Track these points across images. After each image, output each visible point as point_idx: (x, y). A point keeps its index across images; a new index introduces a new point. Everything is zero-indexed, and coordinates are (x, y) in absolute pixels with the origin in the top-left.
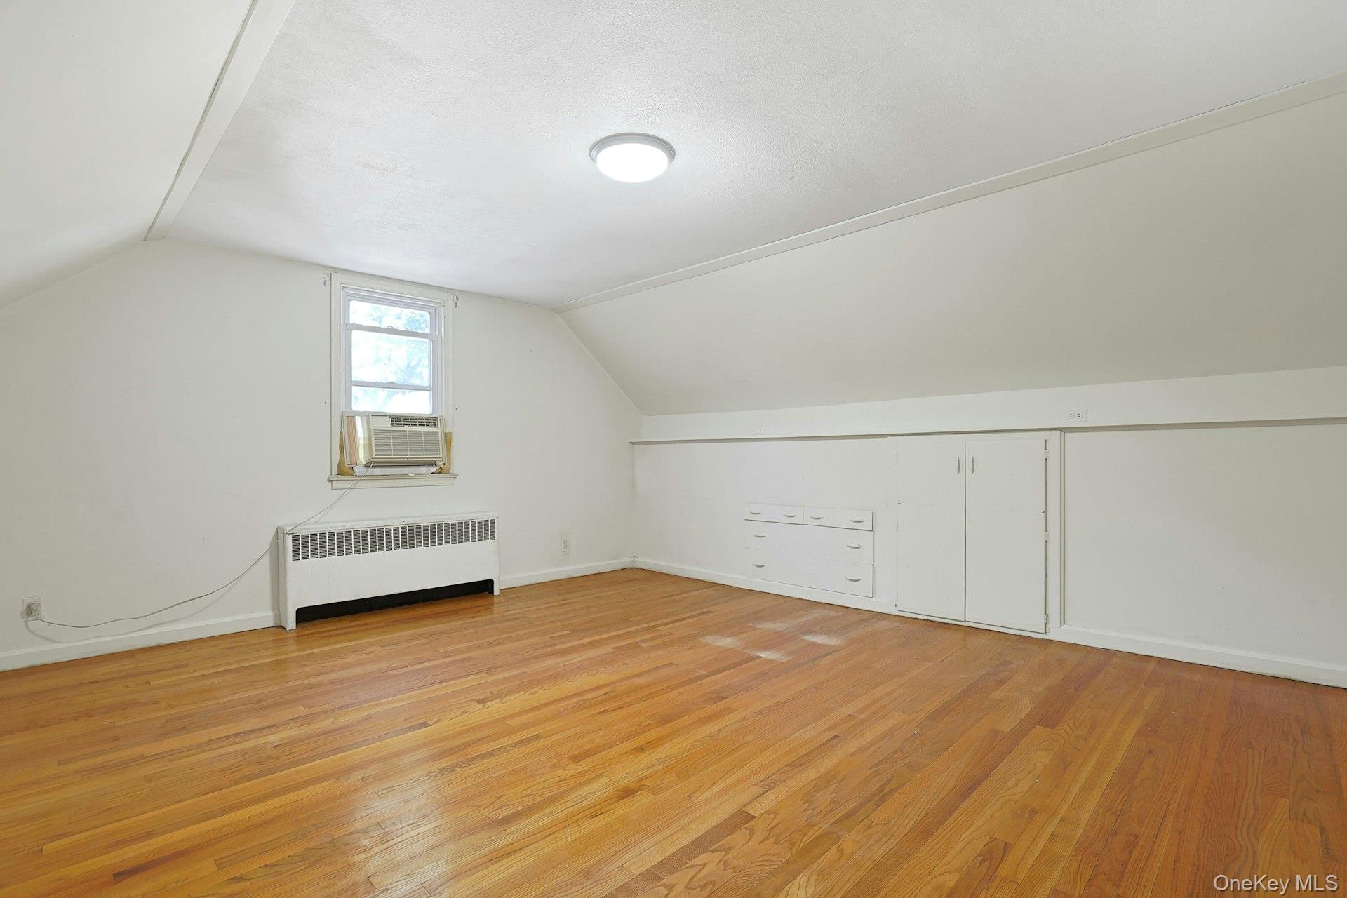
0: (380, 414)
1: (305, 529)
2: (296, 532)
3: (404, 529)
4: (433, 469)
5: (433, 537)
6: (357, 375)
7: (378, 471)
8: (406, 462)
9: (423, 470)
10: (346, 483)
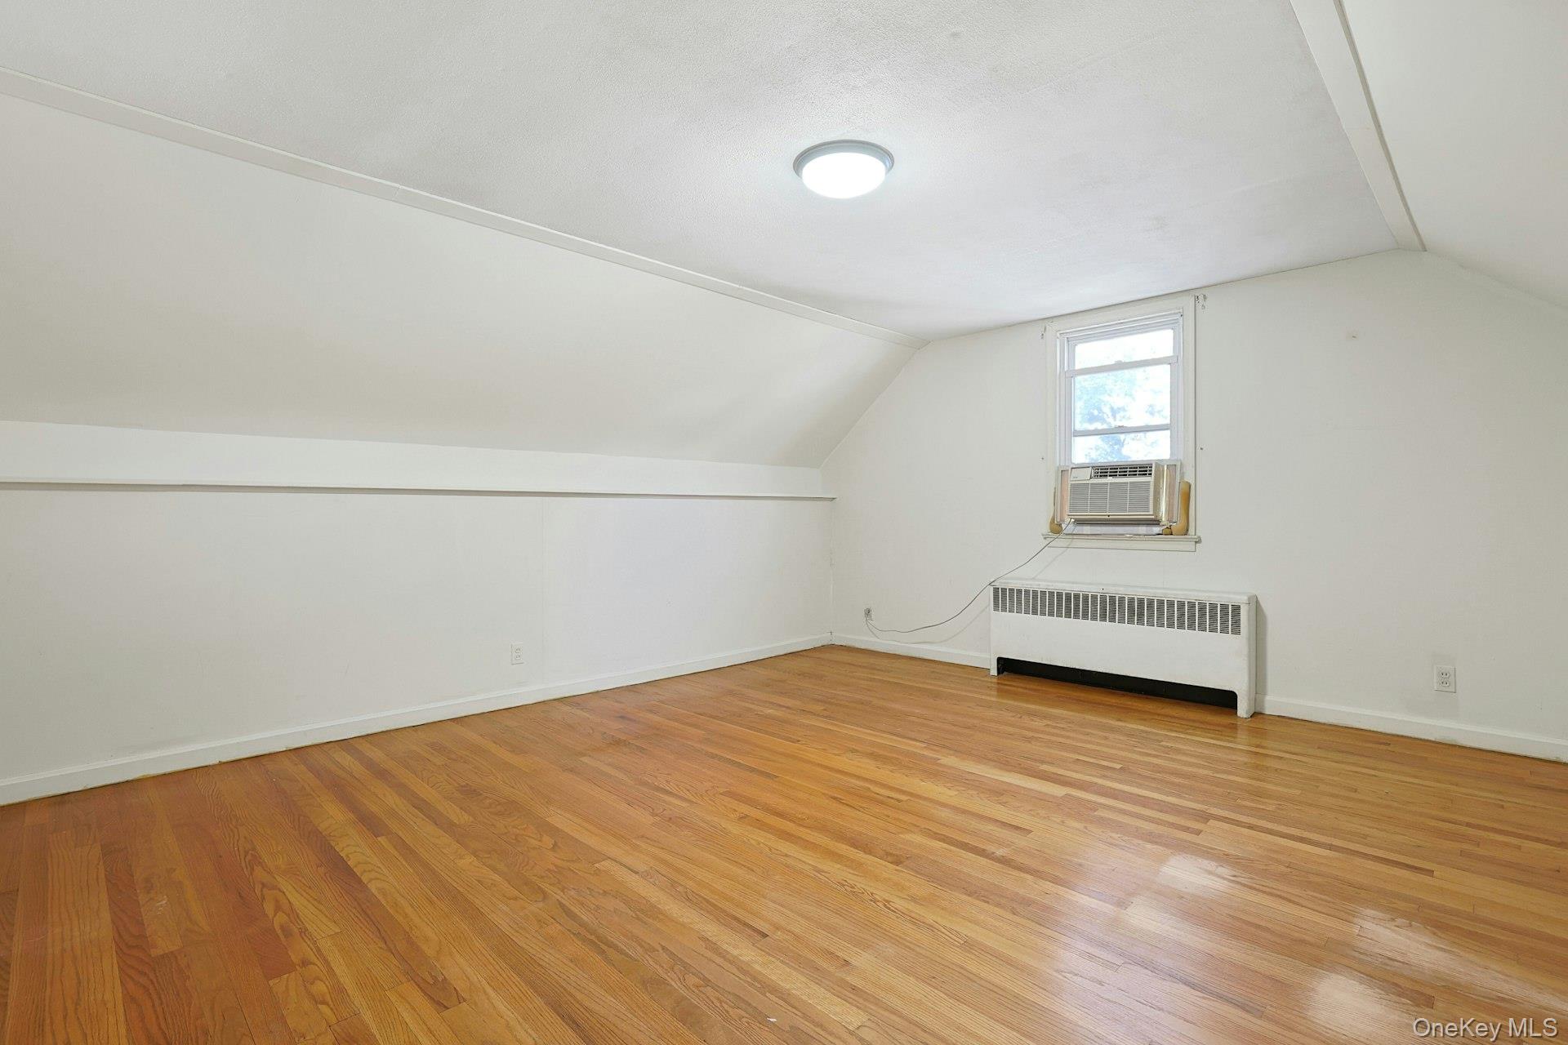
0: (1085, 465)
1: (1005, 583)
2: (997, 584)
3: (1103, 598)
4: (1156, 530)
5: (1141, 615)
6: (1079, 425)
7: (1087, 529)
8: (1107, 520)
9: (1142, 530)
10: (1061, 542)
